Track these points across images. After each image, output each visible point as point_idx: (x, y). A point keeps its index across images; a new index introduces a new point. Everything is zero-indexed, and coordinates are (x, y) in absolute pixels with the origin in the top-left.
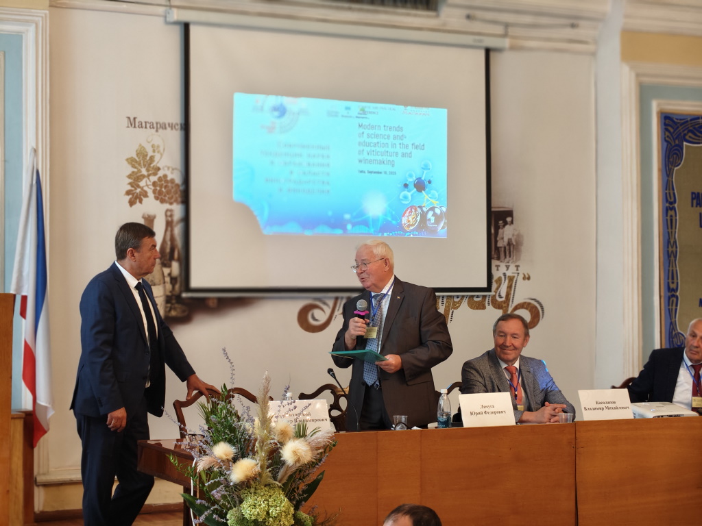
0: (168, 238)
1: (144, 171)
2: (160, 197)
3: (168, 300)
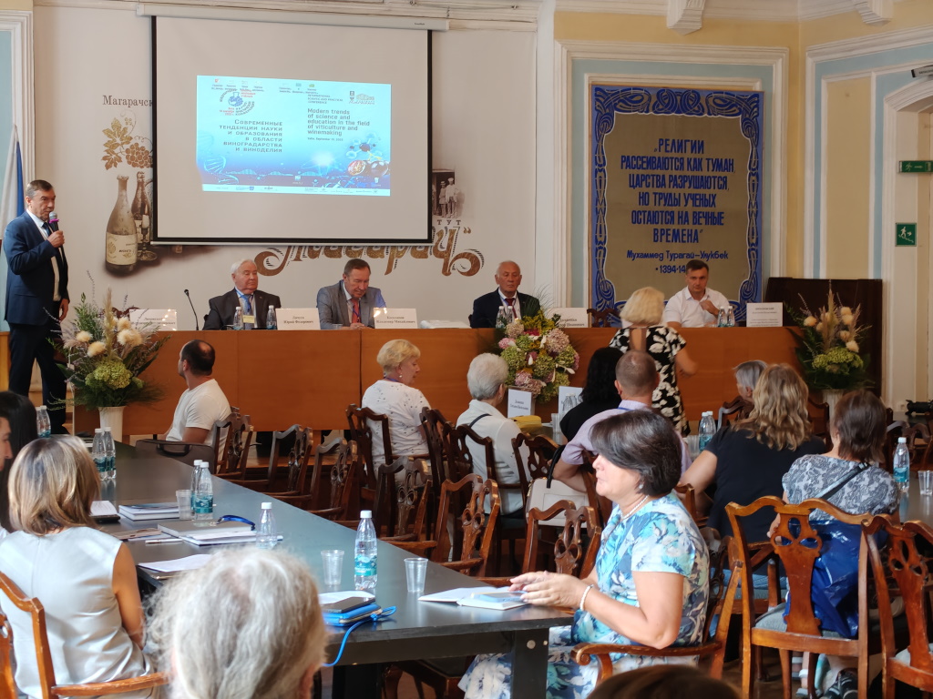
0: (139, 196)
1: (118, 141)
2: (132, 162)
3: (140, 247)
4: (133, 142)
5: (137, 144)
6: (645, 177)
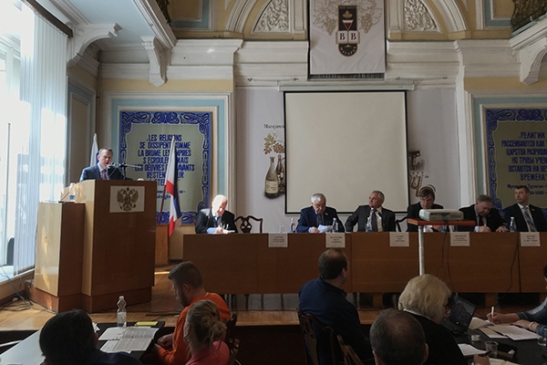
0: (279, 165)
1: (270, 142)
2: (276, 151)
3: (279, 186)
4: (276, 143)
6: (514, 150)
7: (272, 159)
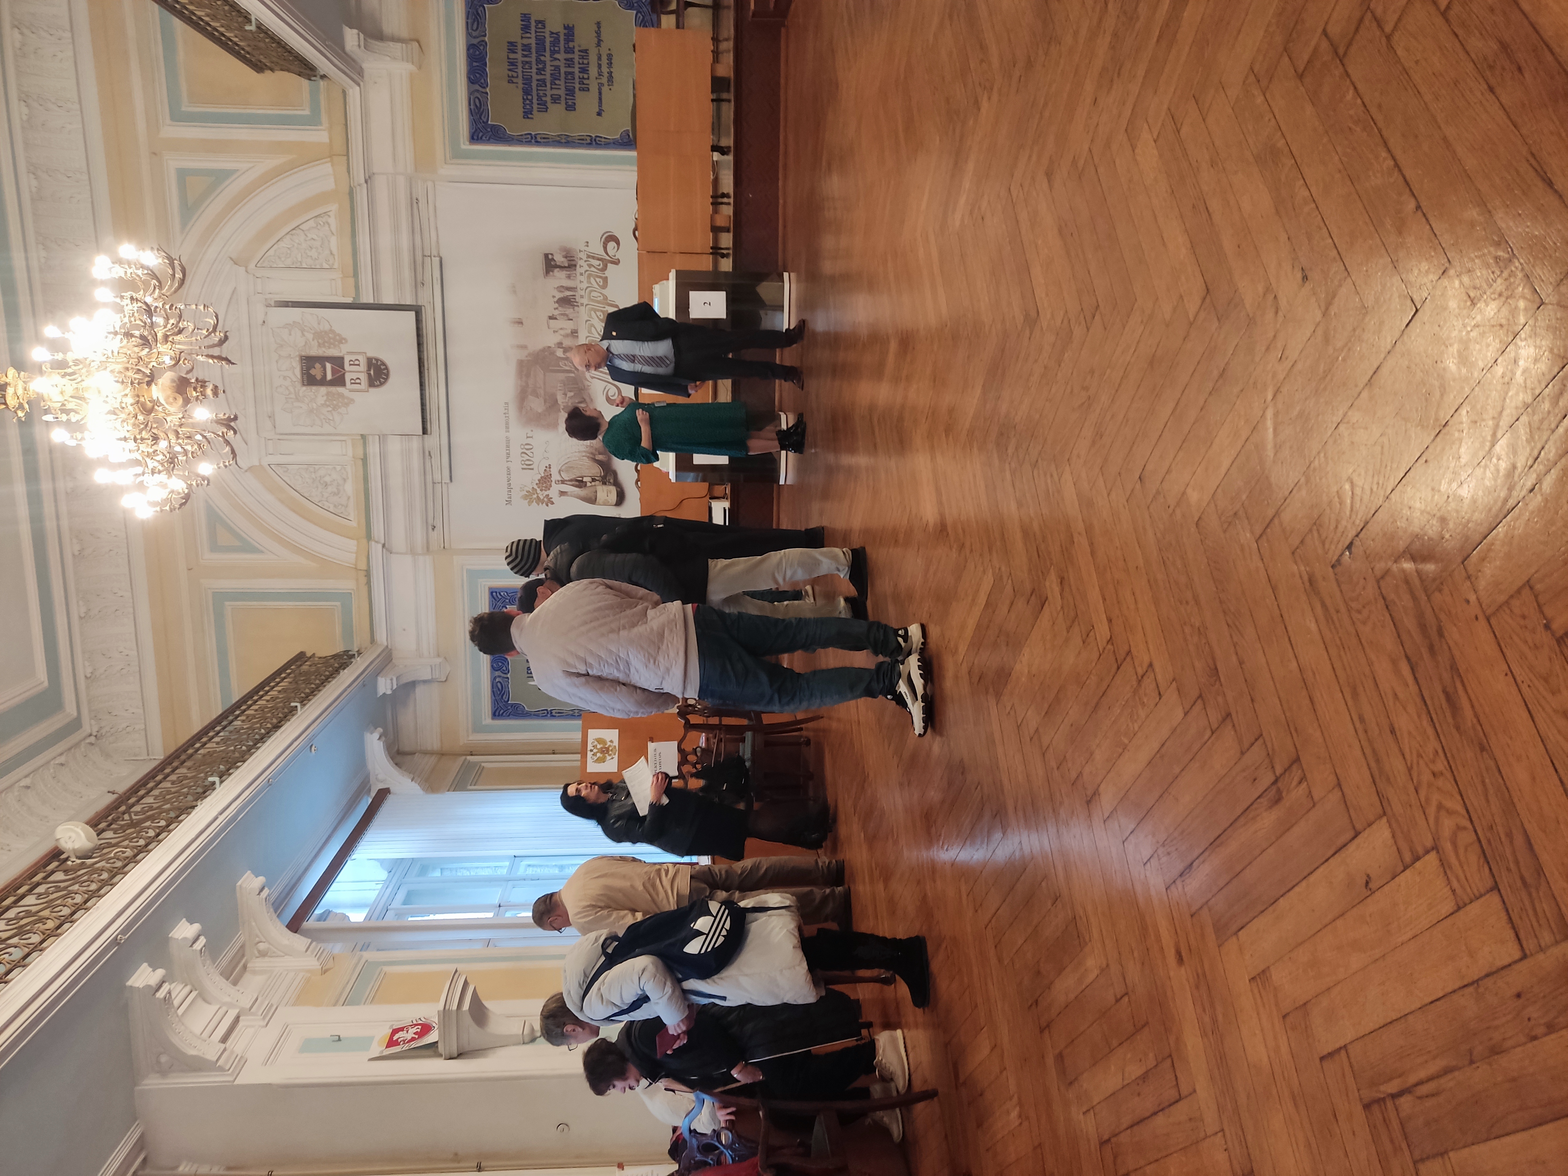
0: (570, 483)
1: (535, 496)
2: (548, 488)
3: (604, 483)
4: (536, 487)
5: (537, 484)
6: (539, 98)
7: (562, 493)
